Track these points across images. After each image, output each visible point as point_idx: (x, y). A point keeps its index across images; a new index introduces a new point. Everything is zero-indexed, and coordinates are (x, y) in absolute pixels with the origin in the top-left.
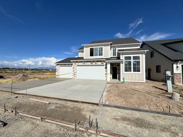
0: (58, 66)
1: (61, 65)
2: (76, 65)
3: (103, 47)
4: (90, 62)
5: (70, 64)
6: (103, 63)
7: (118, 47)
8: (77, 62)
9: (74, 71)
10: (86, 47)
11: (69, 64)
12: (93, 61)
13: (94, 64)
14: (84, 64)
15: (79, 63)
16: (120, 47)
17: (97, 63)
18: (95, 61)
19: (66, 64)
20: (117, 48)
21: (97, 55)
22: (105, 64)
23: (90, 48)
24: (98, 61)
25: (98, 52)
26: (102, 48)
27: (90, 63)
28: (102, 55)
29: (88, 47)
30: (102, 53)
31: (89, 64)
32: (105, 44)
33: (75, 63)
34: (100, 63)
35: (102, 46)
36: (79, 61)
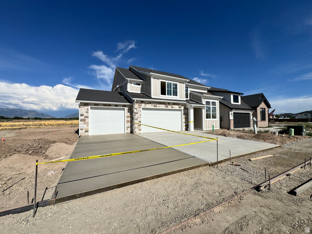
0: (86, 107)
2: (142, 107)
3: (178, 84)
4: (164, 103)
5: (120, 105)
6: (181, 107)
7: (190, 88)
8: (142, 102)
10: (155, 78)
12: (169, 104)
13: (170, 107)
14: (154, 106)
15: (147, 105)
16: (192, 88)
17: (174, 106)
18: (171, 103)
19: (110, 105)
20: (189, 89)
21: (171, 95)
22: (182, 108)
23: (161, 80)
24: (174, 104)
25: (172, 89)
26: (176, 85)
27: (164, 106)
28: (176, 95)
29: (159, 79)
30: (176, 92)
31: (163, 106)
33: (140, 104)
34: (177, 107)
35: (177, 82)
36: (146, 101)
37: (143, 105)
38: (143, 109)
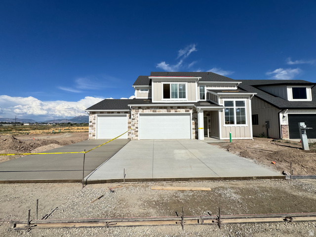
0: (94, 115)
1: (101, 112)
2: (139, 113)
3: (186, 83)
4: (165, 108)
5: (122, 112)
6: (188, 111)
7: (207, 86)
8: (140, 108)
9: (135, 125)
10: (156, 82)
11: (119, 112)
12: (172, 108)
13: (173, 111)
14: (153, 111)
15: (145, 110)
16: (210, 86)
17: (179, 110)
18: (175, 107)
19: (113, 112)
20: (205, 87)
21: (176, 97)
22: (191, 112)
23: (163, 83)
24: (179, 107)
25: (178, 91)
26: (184, 86)
27: (166, 110)
28: (184, 97)
29: (160, 82)
30: (184, 93)
31: (164, 111)
32: (189, 79)
33: (137, 110)
34: (183, 111)
35: (184, 82)
36: (144, 107)
37: (140, 111)
38: (141, 115)
